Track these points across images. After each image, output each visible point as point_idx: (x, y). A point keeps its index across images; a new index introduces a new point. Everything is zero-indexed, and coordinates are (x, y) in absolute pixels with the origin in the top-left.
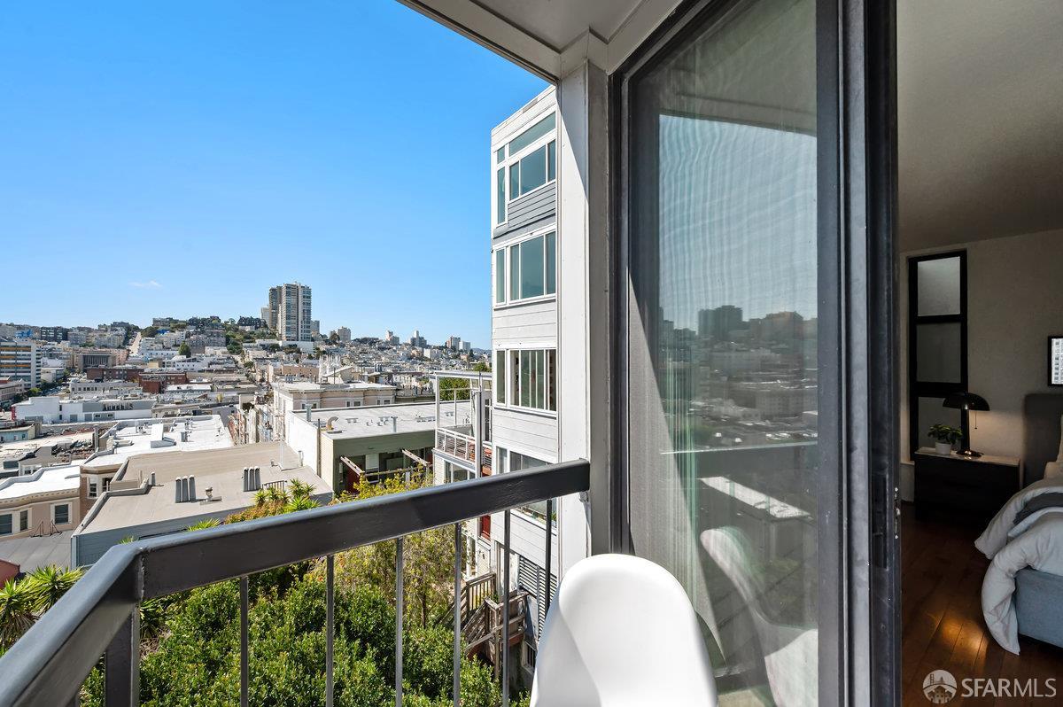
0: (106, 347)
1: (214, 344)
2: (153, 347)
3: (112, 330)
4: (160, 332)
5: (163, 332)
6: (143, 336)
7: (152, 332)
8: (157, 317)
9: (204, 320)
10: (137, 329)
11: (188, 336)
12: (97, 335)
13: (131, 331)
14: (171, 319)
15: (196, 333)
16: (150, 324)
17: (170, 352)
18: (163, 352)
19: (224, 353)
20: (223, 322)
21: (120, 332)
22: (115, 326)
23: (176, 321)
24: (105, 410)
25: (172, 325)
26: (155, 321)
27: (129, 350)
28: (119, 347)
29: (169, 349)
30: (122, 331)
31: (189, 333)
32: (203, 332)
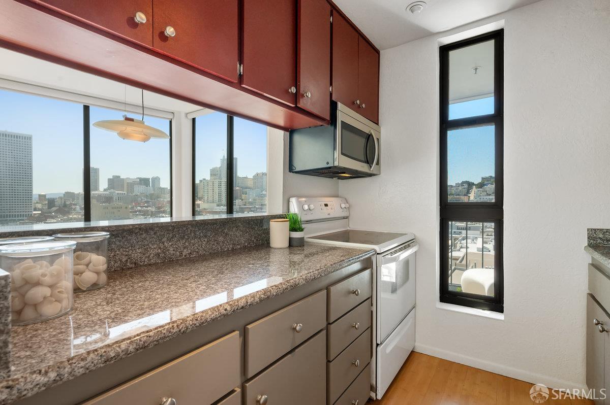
0: (459, 195)
2: (481, 195)
3: (462, 186)
4: (485, 185)
5: (487, 185)
6: (476, 188)
7: (481, 186)
8: (484, 176)
10: (473, 184)
12: (455, 189)
13: (470, 185)
16: (480, 181)
17: (491, 197)
18: (487, 197)
21: (465, 187)
22: (463, 183)
24: (458, 229)
25: (492, 180)
26: (483, 178)
27: (469, 197)
28: (465, 195)
29: (490, 195)
30: (466, 186)
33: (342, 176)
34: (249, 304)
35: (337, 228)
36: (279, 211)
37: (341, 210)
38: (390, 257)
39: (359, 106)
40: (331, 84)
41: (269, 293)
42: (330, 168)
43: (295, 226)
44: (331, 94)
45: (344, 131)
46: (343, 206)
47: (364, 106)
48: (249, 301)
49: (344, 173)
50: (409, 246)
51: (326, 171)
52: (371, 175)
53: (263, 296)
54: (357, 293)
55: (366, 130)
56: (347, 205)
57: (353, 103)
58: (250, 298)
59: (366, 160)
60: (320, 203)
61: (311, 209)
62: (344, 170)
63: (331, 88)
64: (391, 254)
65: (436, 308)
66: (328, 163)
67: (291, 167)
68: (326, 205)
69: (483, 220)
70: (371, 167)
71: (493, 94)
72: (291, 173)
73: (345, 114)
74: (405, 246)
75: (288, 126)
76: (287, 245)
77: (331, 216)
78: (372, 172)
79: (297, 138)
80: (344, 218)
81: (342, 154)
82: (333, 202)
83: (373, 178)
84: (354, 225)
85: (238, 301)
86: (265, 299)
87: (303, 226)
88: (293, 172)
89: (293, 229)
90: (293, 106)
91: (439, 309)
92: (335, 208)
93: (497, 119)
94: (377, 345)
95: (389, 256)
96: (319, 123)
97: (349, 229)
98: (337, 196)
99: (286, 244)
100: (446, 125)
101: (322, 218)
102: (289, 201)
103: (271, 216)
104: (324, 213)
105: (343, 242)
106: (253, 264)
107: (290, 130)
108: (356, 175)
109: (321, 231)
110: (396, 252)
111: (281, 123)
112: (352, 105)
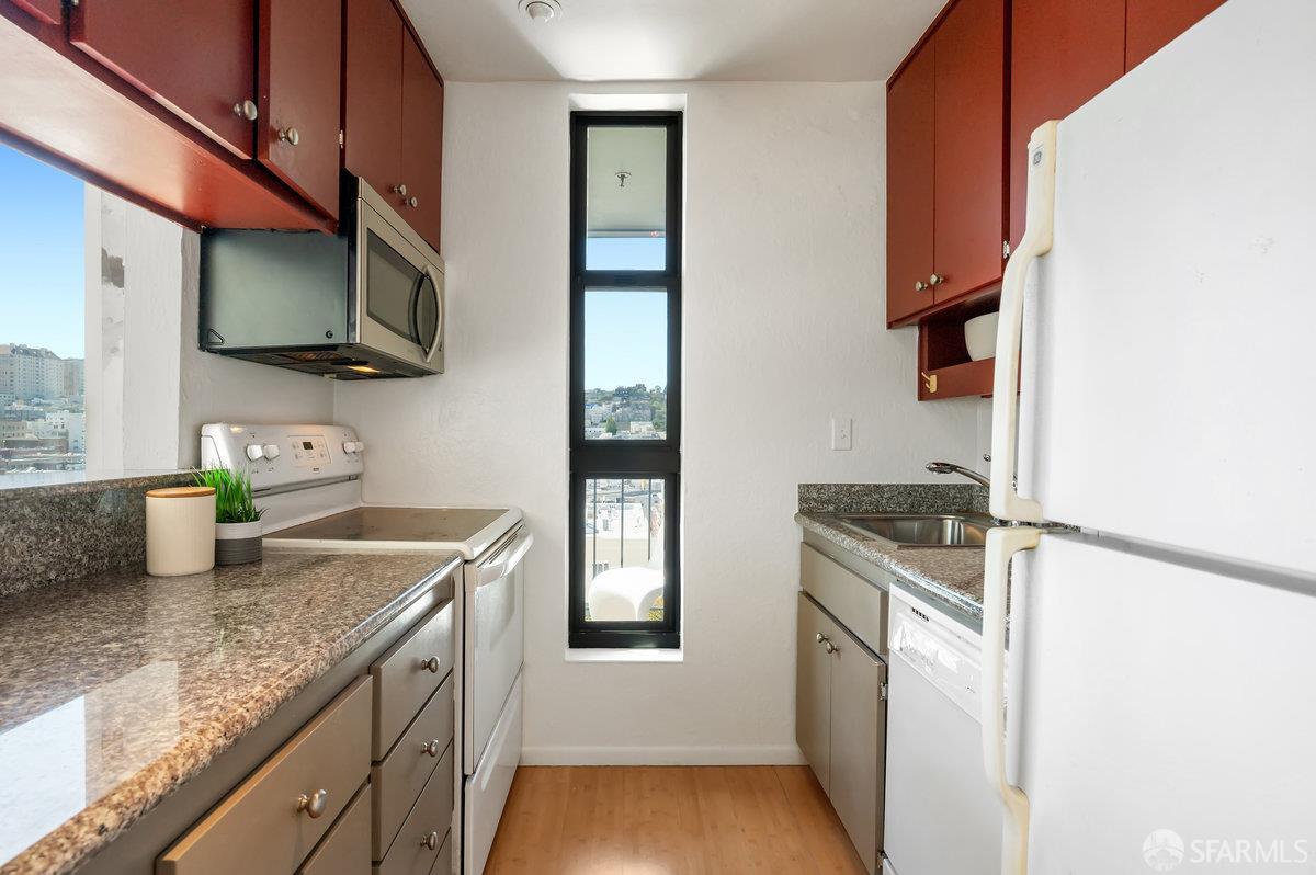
1: (638, 418)
5: (591, 405)
9: (630, 389)
11: (615, 409)
14: (599, 390)
15: (622, 405)
17: (598, 429)
18: (591, 429)
19: (649, 429)
20: (648, 391)
23: (603, 392)
25: (600, 398)
29: (596, 425)
31: (615, 405)
32: (628, 404)
33: (353, 370)
34: (179, 781)
35: (334, 504)
36: (170, 465)
37: (346, 458)
38: (490, 566)
39: (403, 202)
40: (343, 127)
41: (239, 727)
42: (334, 347)
43: (233, 504)
44: (343, 152)
45: (372, 254)
46: (350, 447)
47: (414, 201)
48: (180, 773)
49: (364, 363)
50: (514, 536)
51: (311, 356)
52: (421, 373)
53: (221, 742)
54: (433, 665)
55: (418, 262)
56: (360, 446)
57: (391, 190)
58: (181, 760)
59: (414, 335)
60: (294, 440)
61: (271, 456)
62: (366, 356)
63: (341, 136)
64: (492, 558)
65: (564, 661)
66: (329, 335)
67: (206, 337)
68: (308, 446)
69: (650, 476)
70: (426, 354)
71: (664, 233)
72: (206, 355)
73: (374, 212)
74: (511, 538)
75: (196, 213)
76: (209, 562)
77: (322, 474)
78: (427, 366)
79: (223, 253)
80: (350, 479)
81: (370, 314)
82: (324, 437)
83: (426, 379)
84: (374, 497)
85: (142, 785)
86: (227, 750)
87: (258, 504)
88: (211, 351)
89: (225, 517)
90: (244, 156)
91: (569, 663)
92: (329, 452)
93: (670, 279)
94: (465, 777)
95: (487, 566)
96: (310, 221)
97: (362, 505)
98: (328, 422)
99: (206, 561)
100: (582, 279)
101: (295, 480)
102: (199, 436)
103: (150, 479)
104: (304, 467)
105: (348, 539)
106: (117, 639)
107: (206, 230)
108: (393, 370)
109: (294, 516)
110: (497, 554)
111: (175, 198)
112: (388, 192)
